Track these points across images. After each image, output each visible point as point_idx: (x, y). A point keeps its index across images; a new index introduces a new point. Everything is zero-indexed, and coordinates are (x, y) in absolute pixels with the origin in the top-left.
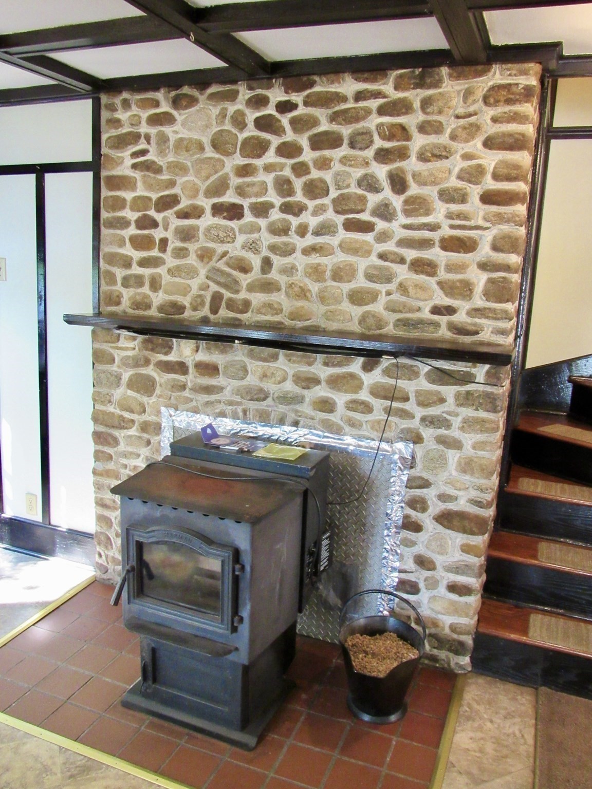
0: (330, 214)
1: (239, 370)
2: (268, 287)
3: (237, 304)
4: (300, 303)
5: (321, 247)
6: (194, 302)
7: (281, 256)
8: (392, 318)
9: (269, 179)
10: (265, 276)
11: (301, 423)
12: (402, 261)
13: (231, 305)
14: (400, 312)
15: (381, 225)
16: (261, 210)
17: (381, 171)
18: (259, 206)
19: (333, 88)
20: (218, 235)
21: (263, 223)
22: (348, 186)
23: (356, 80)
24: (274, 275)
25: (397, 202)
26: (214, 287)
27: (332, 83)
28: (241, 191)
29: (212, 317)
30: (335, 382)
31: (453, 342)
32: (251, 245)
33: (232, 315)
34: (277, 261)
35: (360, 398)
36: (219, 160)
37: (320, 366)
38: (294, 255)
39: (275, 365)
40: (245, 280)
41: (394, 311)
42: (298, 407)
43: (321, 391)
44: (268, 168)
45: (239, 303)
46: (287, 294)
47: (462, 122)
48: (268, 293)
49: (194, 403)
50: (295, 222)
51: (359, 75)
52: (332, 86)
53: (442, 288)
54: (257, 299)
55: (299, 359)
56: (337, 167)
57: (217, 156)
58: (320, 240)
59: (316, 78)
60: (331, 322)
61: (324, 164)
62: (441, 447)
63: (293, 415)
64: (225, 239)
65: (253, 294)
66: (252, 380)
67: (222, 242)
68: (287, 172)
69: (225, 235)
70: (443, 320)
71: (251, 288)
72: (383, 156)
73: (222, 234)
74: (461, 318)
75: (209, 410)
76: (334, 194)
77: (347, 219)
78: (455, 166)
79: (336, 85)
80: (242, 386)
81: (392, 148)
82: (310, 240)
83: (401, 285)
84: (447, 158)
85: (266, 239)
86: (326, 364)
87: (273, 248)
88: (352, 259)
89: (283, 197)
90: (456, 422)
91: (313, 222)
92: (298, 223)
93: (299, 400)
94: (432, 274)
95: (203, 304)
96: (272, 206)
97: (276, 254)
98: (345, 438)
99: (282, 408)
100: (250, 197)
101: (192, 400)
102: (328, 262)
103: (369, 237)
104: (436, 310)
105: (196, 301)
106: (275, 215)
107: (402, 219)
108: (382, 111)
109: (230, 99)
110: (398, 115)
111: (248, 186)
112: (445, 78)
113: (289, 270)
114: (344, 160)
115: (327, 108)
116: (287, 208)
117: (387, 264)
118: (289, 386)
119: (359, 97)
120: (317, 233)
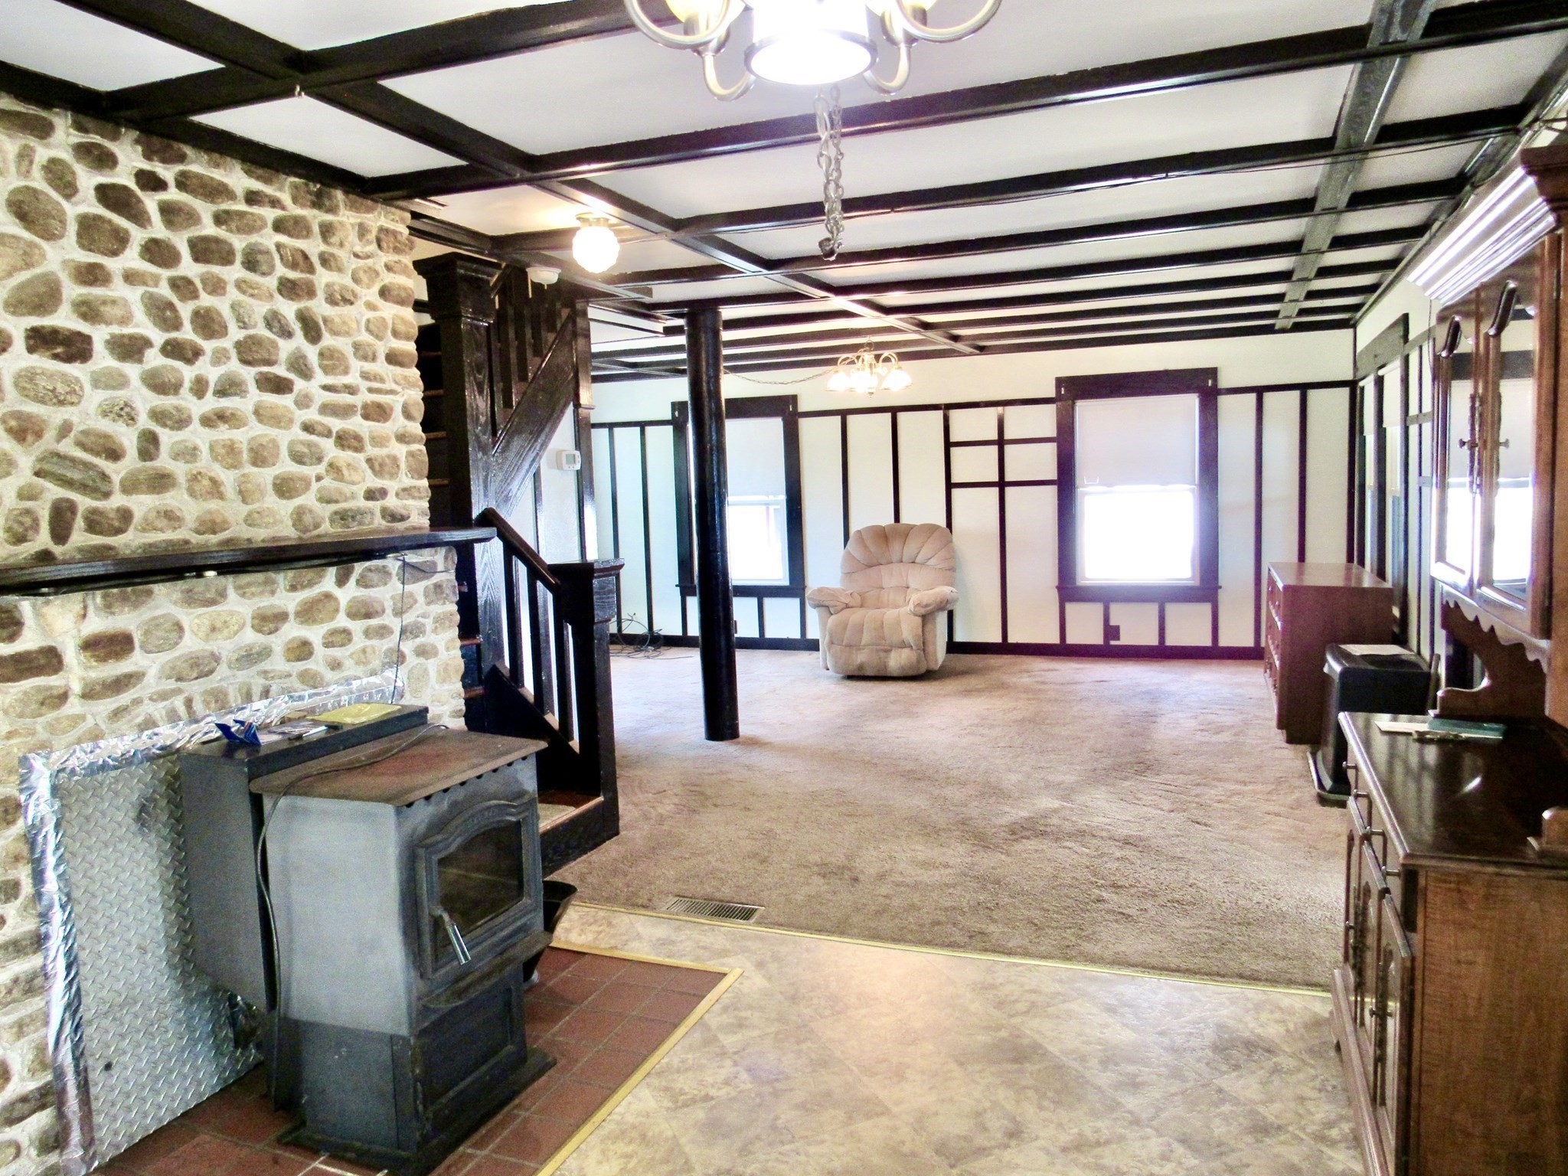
0: (234, 365)
1: (171, 631)
2: (161, 482)
3: (108, 518)
4: (213, 505)
5: (233, 414)
6: (16, 526)
7: (172, 428)
8: (326, 511)
9: (134, 296)
10: (148, 464)
11: (274, 689)
12: (328, 434)
13: (94, 524)
14: (336, 502)
15: (299, 384)
16: (130, 348)
17: (288, 309)
18: (126, 341)
19: (218, 175)
20: (55, 389)
21: (132, 371)
22: (255, 326)
23: (246, 172)
24: (164, 461)
25: (312, 352)
26: (54, 492)
27: (217, 166)
28: (88, 311)
29: (58, 550)
30: (308, 613)
31: (390, 531)
32: (122, 409)
33: (97, 540)
34: (166, 436)
35: (338, 625)
36: (32, 245)
37: (285, 593)
38: (191, 428)
39: (224, 608)
40: (117, 471)
41: (329, 502)
42: (265, 665)
43: (292, 630)
44: (130, 277)
45: (112, 515)
46: (192, 493)
47: (361, 263)
48: (158, 493)
49: (90, 722)
50: (188, 373)
51: (253, 168)
52: (216, 170)
53: (372, 467)
54: (142, 504)
55: (260, 589)
56: (233, 293)
57: (26, 235)
58: (226, 403)
59: (188, 150)
60: (256, 529)
61: (217, 287)
62: (421, 660)
63: (262, 681)
64: (68, 397)
65: (134, 496)
66: (191, 644)
67: (61, 403)
68: (165, 291)
69: (68, 389)
70: (376, 506)
71: (130, 487)
72: (289, 289)
73: (61, 388)
74: (392, 502)
75: (123, 724)
76: (235, 334)
77: (261, 373)
78: (362, 316)
79: (222, 171)
80: (178, 658)
81: (300, 279)
82: (211, 403)
83: (331, 465)
84: (352, 303)
85: (144, 400)
86: (293, 588)
87: (159, 416)
88: (272, 432)
89: (167, 330)
90: (429, 623)
91: (213, 375)
92: (193, 376)
93: (265, 653)
94: (359, 449)
95: (35, 526)
96: (147, 343)
97: (164, 425)
98: (330, 689)
99: (242, 676)
100: (108, 323)
101: (83, 718)
102: (240, 437)
103: (286, 401)
104: (371, 495)
105: (21, 523)
106: (154, 358)
107: (321, 378)
108: (279, 226)
109: (36, 133)
110: (298, 237)
111: (104, 303)
112: (342, 205)
113: (189, 453)
114: (240, 285)
115: (212, 202)
116: (174, 350)
117: (313, 438)
118: (250, 637)
119: (252, 198)
120: (221, 393)
